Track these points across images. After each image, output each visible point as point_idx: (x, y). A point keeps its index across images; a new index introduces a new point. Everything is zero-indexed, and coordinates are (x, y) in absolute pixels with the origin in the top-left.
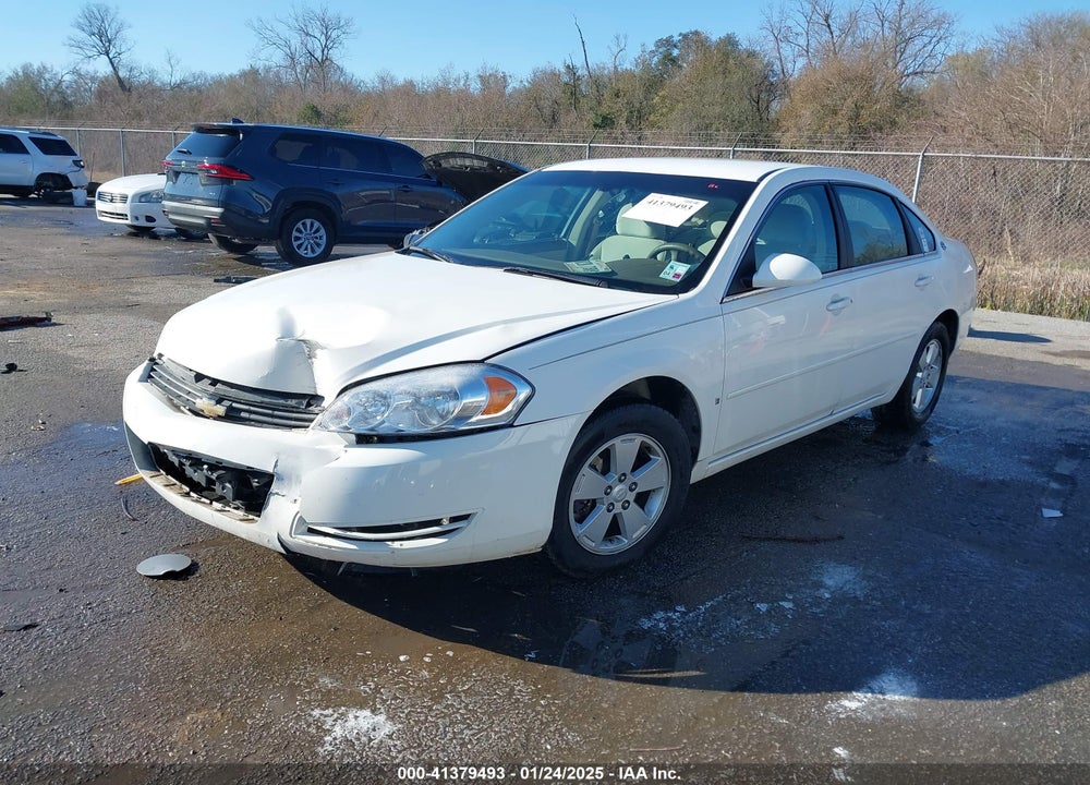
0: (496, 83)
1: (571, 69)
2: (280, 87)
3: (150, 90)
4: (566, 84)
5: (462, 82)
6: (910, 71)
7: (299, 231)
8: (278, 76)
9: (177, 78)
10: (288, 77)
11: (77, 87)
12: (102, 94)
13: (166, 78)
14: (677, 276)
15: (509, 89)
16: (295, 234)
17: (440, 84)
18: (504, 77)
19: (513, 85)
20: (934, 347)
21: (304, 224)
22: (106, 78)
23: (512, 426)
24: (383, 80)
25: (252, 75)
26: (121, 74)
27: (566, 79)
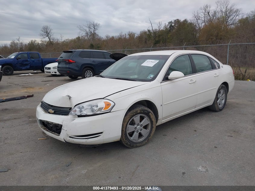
0: (132, 36)
1: (149, 31)
2: (85, 40)
3: (58, 44)
4: (148, 34)
5: (124, 36)
6: (230, 24)
7: (86, 73)
8: (84, 38)
9: (63, 40)
10: (86, 38)
11: (42, 44)
12: (47, 45)
13: (61, 41)
14: (151, 77)
15: (135, 36)
16: (86, 74)
17: (120, 37)
18: (134, 34)
19: (136, 35)
20: (222, 91)
21: (87, 72)
22: (48, 42)
23: (110, 112)
24: (107, 37)
25: (78, 38)
26: (51, 40)
27: (148, 33)
